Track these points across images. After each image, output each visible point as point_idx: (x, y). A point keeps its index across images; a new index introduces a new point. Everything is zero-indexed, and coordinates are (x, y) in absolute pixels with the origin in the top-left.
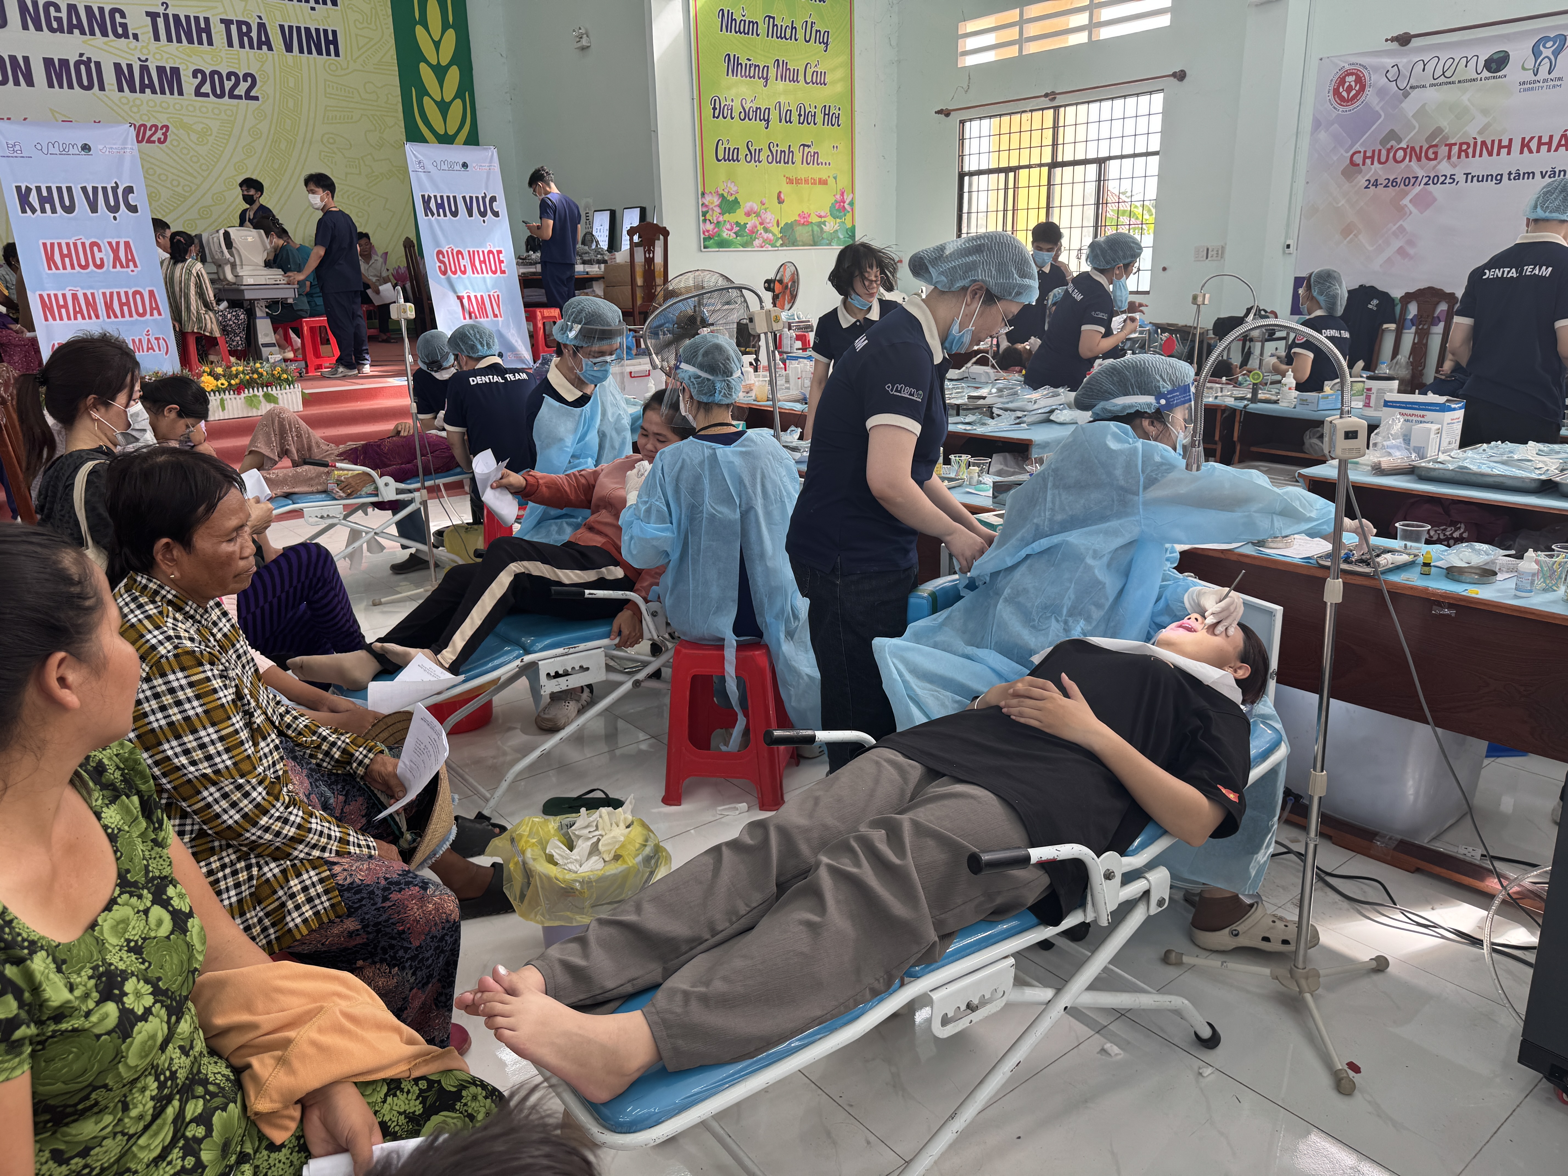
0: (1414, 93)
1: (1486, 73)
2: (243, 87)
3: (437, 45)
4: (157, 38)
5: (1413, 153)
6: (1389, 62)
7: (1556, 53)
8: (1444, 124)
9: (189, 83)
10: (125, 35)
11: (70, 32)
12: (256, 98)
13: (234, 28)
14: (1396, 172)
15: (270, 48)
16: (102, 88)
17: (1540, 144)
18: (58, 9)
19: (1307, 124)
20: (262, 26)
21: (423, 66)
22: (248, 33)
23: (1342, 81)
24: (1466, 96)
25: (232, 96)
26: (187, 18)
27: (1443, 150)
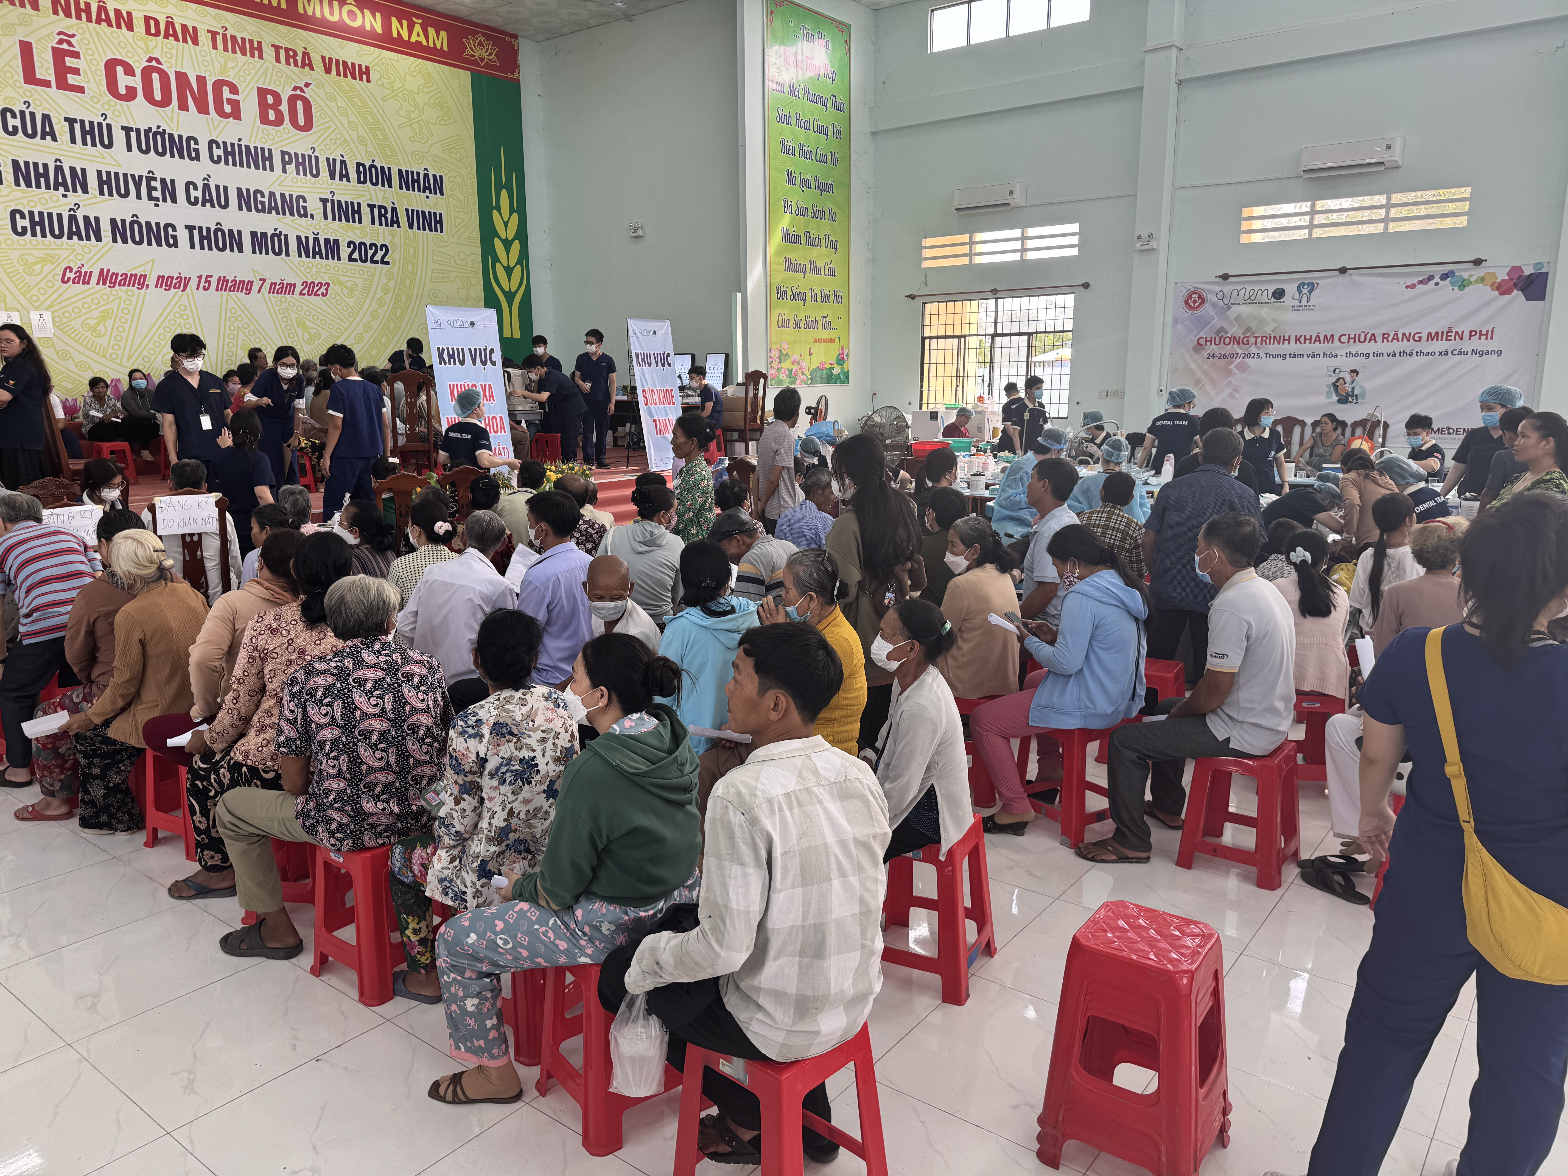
0: (1234, 308)
1: (1273, 300)
2: (380, 254)
3: (506, 224)
4: (326, 218)
5: (1235, 340)
6: (1217, 289)
7: (1310, 292)
8: (1252, 325)
9: (345, 251)
10: (305, 215)
11: (270, 212)
12: (388, 263)
13: (376, 210)
14: (1227, 350)
15: (399, 226)
16: (287, 254)
17: (1305, 340)
18: (263, 196)
19: (1169, 320)
20: (394, 210)
21: (496, 240)
22: (385, 215)
23: (1190, 297)
24: (1264, 312)
25: (372, 261)
26: (346, 202)
27: (1252, 340)
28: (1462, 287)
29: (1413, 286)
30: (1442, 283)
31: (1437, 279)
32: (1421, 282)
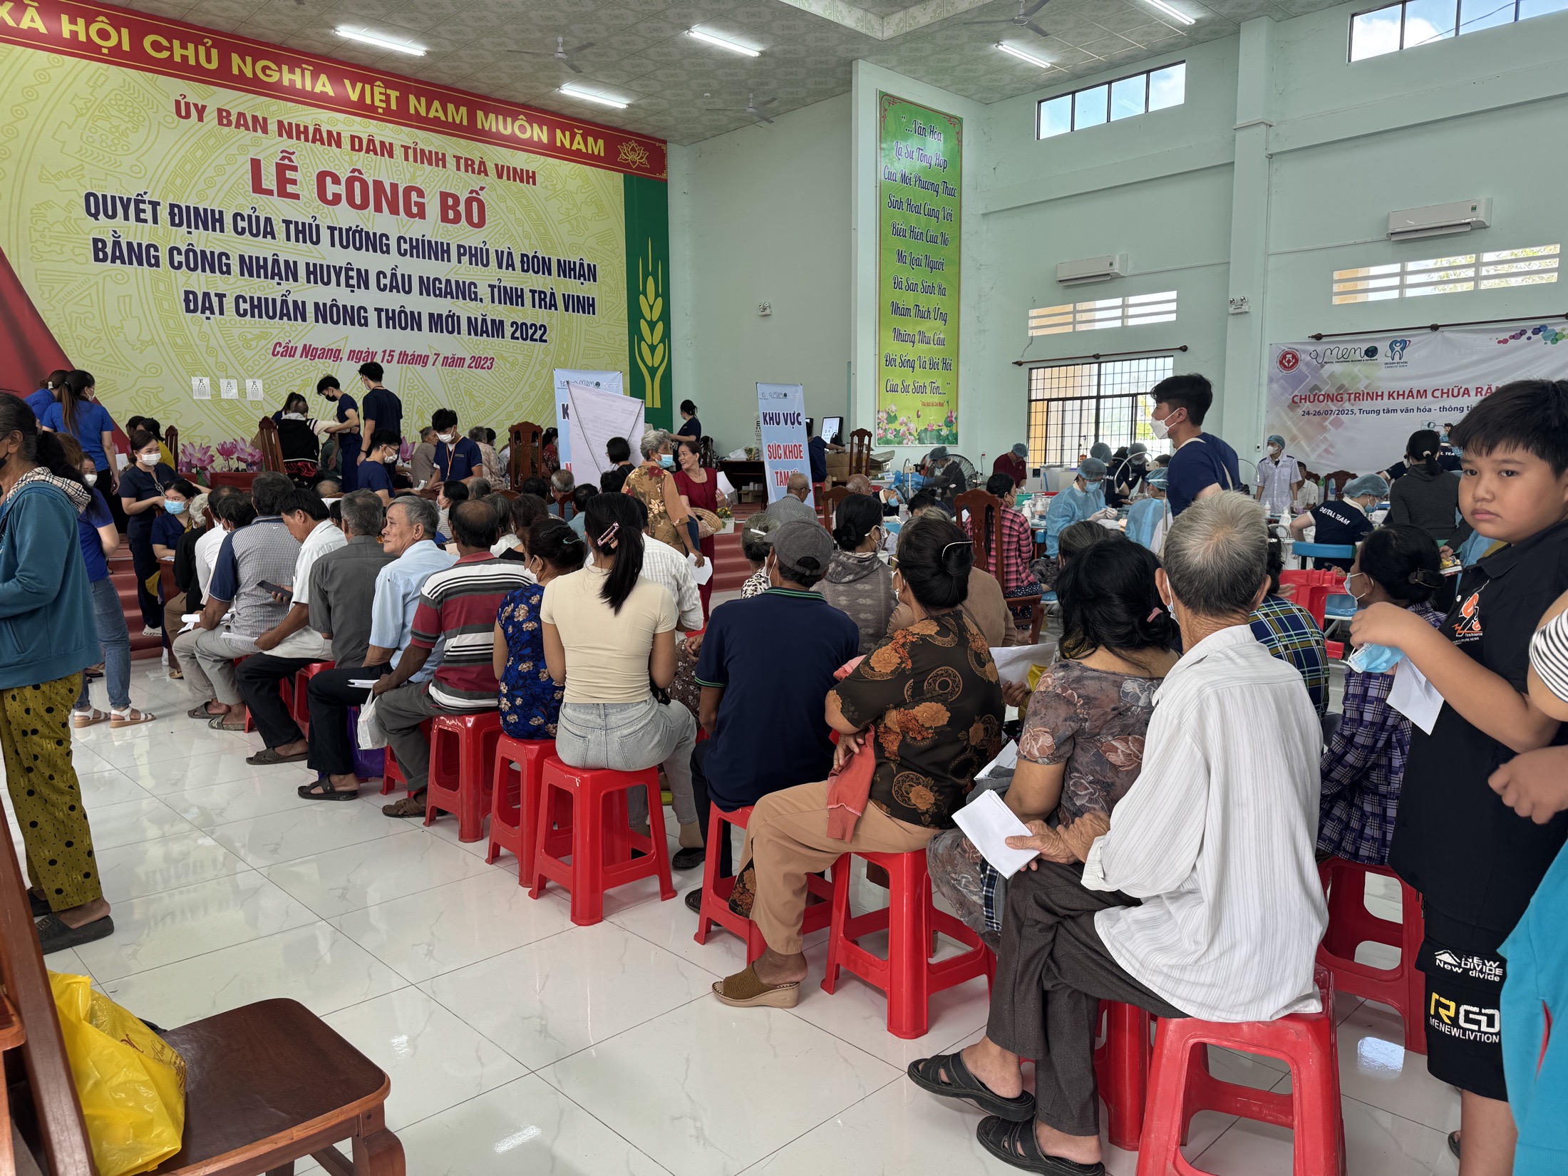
0: (1327, 366)
1: (1366, 358)
2: (539, 333)
3: (651, 307)
4: (493, 301)
5: (1328, 397)
6: (1311, 348)
7: (1403, 349)
8: (1345, 382)
9: (508, 330)
10: (476, 299)
11: (446, 297)
12: (545, 341)
13: (537, 295)
14: (1321, 407)
15: (556, 309)
16: (459, 333)
17: (1398, 395)
18: (440, 283)
19: (1265, 379)
20: (552, 294)
21: (642, 321)
22: (544, 299)
23: (1284, 357)
24: (1357, 369)
25: (532, 339)
26: (511, 288)
27: (1346, 397)
28: (1555, 340)
29: (1505, 341)
30: (1534, 337)
31: (1529, 333)
32: (1513, 337)
